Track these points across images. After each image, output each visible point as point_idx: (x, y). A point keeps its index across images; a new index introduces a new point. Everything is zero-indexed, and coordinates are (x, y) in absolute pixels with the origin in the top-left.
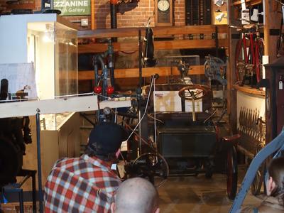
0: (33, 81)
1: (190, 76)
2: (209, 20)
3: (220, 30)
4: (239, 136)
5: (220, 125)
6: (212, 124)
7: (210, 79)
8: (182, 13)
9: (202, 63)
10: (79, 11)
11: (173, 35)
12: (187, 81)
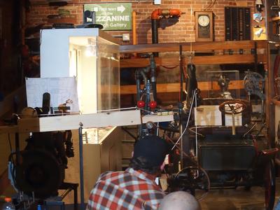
0: (75, 95)
1: (230, 91)
2: (248, 35)
3: (259, 45)
4: (277, 149)
5: (259, 138)
6: (251, 138)
7: (249, 94)
8: (221, 29)
9: (241, 78)
10: (121, 26)
11: (213, 51)
12: (227, 95)
